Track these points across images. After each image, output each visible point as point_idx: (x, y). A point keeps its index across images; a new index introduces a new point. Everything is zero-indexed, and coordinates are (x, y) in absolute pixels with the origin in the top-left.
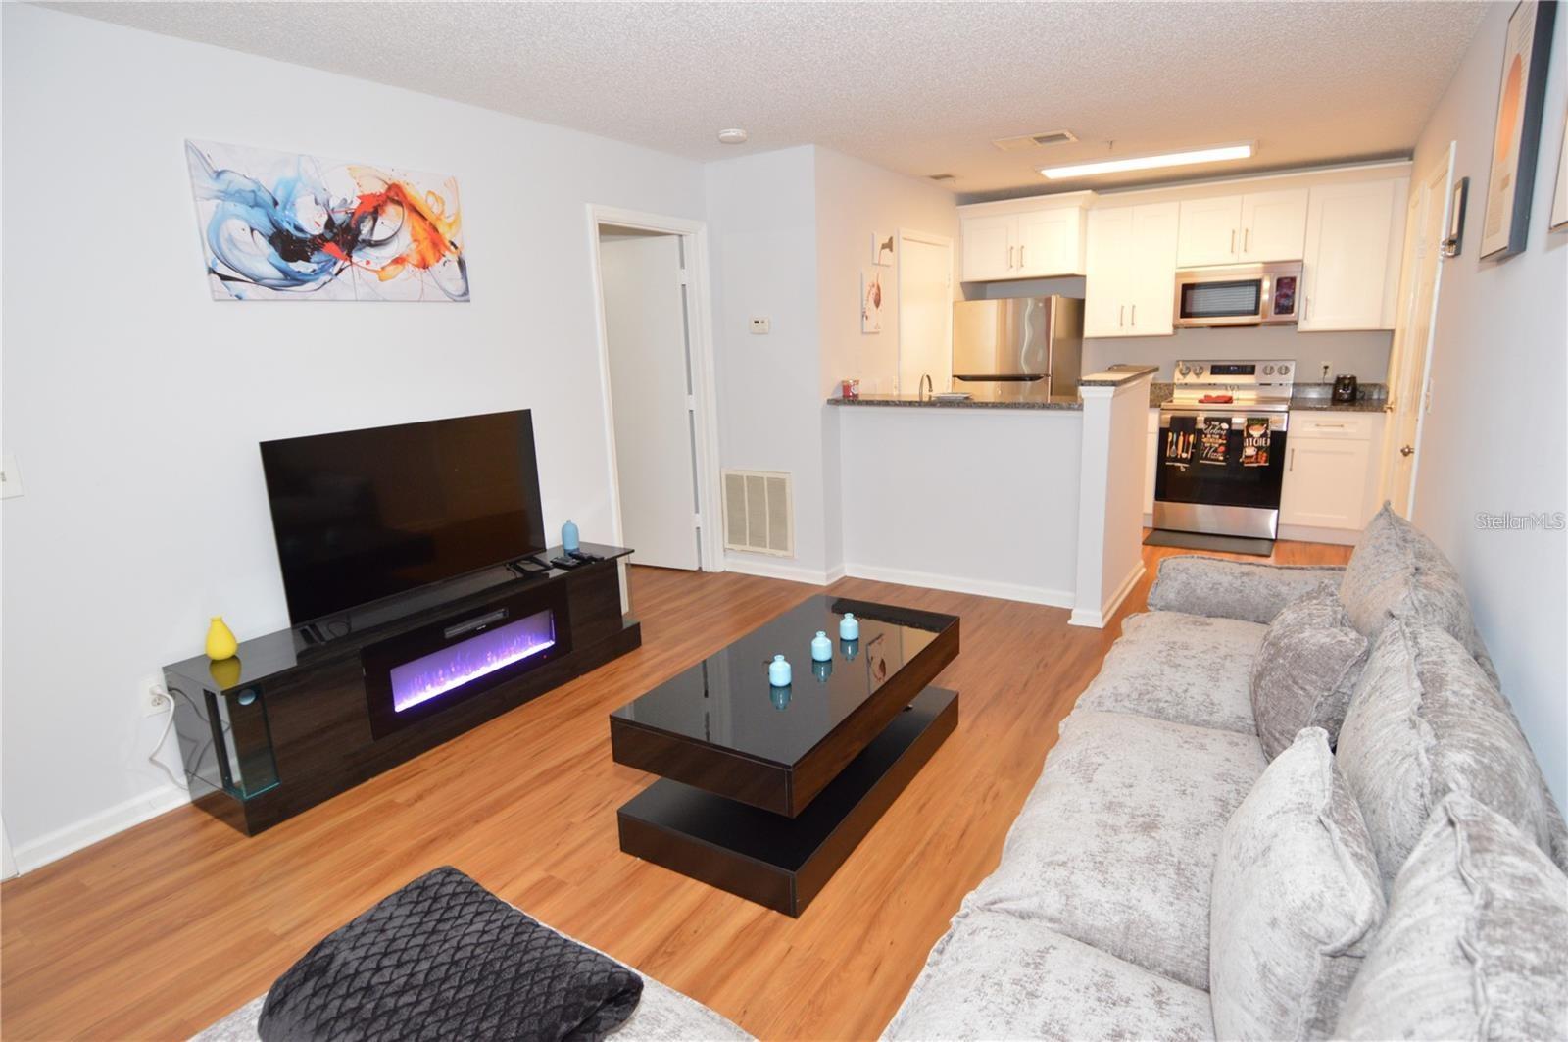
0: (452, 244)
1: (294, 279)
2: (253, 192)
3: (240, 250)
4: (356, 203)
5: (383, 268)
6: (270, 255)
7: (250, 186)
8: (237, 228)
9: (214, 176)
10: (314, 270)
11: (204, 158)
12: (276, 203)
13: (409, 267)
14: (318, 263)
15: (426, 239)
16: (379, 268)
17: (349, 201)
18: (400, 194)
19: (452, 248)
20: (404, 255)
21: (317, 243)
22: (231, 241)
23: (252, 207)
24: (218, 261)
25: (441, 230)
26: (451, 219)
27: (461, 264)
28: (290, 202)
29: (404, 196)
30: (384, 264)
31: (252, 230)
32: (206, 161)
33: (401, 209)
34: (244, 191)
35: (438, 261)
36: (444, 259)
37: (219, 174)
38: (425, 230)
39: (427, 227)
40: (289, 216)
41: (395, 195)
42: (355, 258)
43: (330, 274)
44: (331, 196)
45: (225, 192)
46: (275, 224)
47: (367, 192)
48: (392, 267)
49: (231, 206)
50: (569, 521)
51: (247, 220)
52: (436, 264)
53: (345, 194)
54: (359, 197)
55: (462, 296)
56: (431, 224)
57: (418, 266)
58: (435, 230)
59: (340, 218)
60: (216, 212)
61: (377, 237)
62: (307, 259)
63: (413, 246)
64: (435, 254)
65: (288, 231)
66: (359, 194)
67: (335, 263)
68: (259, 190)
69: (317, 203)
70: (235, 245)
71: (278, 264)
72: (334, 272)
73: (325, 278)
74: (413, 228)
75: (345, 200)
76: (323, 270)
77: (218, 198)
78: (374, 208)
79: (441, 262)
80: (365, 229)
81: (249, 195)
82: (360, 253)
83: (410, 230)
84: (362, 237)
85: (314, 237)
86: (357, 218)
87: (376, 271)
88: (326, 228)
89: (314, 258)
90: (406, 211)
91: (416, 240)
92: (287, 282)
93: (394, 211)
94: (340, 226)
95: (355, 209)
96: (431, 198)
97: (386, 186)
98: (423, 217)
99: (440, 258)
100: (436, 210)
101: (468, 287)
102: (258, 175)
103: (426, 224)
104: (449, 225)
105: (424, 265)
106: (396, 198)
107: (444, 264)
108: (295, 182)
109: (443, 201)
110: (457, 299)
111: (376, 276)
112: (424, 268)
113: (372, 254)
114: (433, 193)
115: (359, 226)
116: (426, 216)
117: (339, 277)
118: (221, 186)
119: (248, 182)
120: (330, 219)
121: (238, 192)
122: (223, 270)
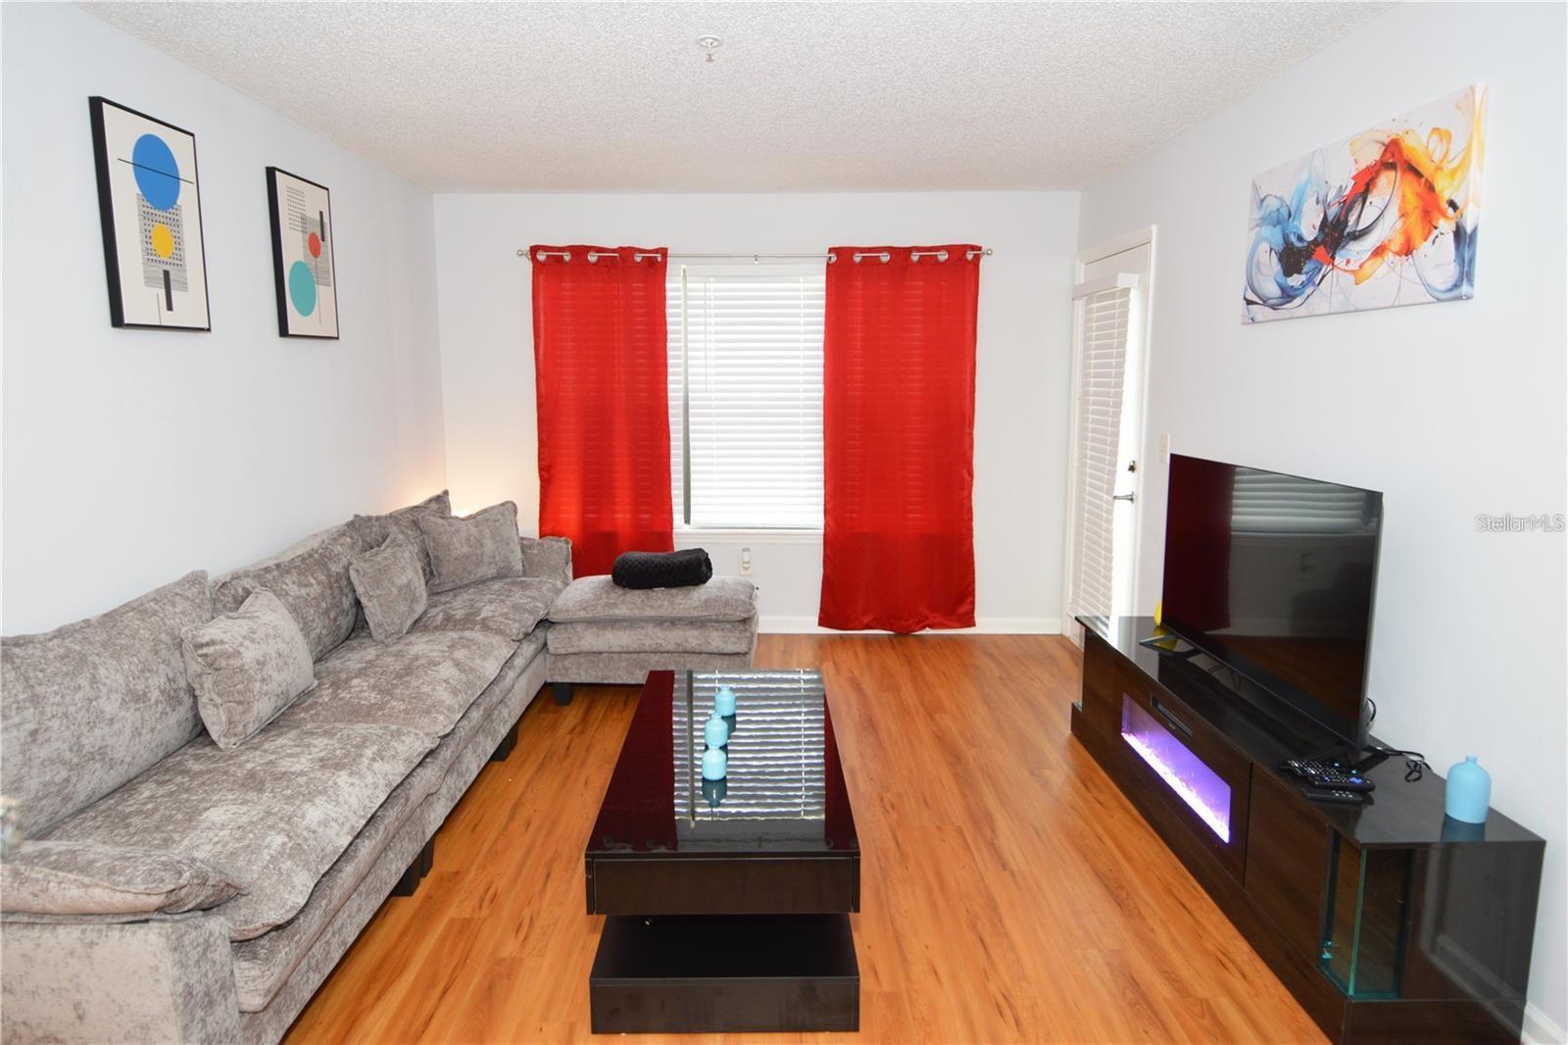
0: (1452, 204)
1: (1289, 296)
2: (1278, 210)
3: (1261, 272)
4: (1351, 184)
5: (1361, 266)
6: (1276, 274)
7: (1276, 204)
8: (1263, 251)
9: (1259, 204)
10: (1303, 282)
11: (1258, 190)
12: (1290, 215)
13: (1389, 256)
14: (1307, 273)
15: (1416, 207)
16: (1357, 267)
17: (1344, 189)
18: (1396, 153)
19: (1450, 211)
20: (1387, 242)
21: (1310, 250)
22: (1258, 265)
23: (1275, 226)
24: (1248, 287)
25: (1438, 187)
26: (1454, 164)
27: (1463, 238)
28: (1299, 210)
29: (1401, 152)
30: (1362, 261)
31: (1271, 250)
33: (1393, 173)
34: (1273, 212)
35: (1425, 240)
36: (1435, 232)
37: (1262, 201)
38: (1417, 194)
39: (1421, 190)
40: (1296, 227)
41: (1392, 156)
42: (1338, 260)
43: (1314, 284)
44: (1330, 188)
45: (1262, 218)
46: (1286, 240)
47: (1362, 166)
48: (1370, 262)
49: (1263, 231)
51: (1270, 242)
52: (1425, 243)
53: (1341, 179)
54: (1353, 178)
55: (1450, 290)
56: (1427, 180)
57: (1398, 253)
58: (1431, 188)
59: (1333, 212)
60: (1254, 241)
61: (1361, 227)
62: (1299, 272)
64: (1424, 228)
65: (1292, 243)
66: (1356, 172)
67: (1320, 270)
68: (1282, 207)
69: (1318, 203)
70: (1259, 268)
71: (1279, 280)
72: (1317, 283)
73: (1309, 290)
74: (1404, 196)
76: (1310, 281)
77: (1257, 225)
78: (1365, 185)
79: (1431, 238)
80: (1352, 219)
81: (1275, 215)
82: (1343, 252)
83: (1399, 201)
84: (1348, 230)
85: (1309, 243)
86: (1347, 206)
87: (1353, 272)
88: (1320, 230)
89: (1305, 269)
90: (1399, 175)
91: (1403, 215)
92: (1282, 300)
93: (1386, 180)
94: (1332, 222)
95: (1348, 196)
96: (1435, 138)
97: (1383, 148)
98: (1418, 174)
99: (1430, 233)
100: (1437, 157)
101: (1466, 273)
102: (1283, 191)
103: (1420, 184)
104: (1454, 171)
105: (1407, 250)
106: (1391, 161)
107: (1434, 242)
108: (1306, 184)
109: (1449, 135)
110: (1443, 296)
111: (1352, 276)
112: (1407, 254)
113: (1352, 246)
114: (1437, 129)
115: (1348, 214)
116: (1420, 170)
117: (1320, 287)
118: (1261, 214)
119: (1276, 200)
120: (1325, 216)
121: (1270, 214)
122: (1250, 295)
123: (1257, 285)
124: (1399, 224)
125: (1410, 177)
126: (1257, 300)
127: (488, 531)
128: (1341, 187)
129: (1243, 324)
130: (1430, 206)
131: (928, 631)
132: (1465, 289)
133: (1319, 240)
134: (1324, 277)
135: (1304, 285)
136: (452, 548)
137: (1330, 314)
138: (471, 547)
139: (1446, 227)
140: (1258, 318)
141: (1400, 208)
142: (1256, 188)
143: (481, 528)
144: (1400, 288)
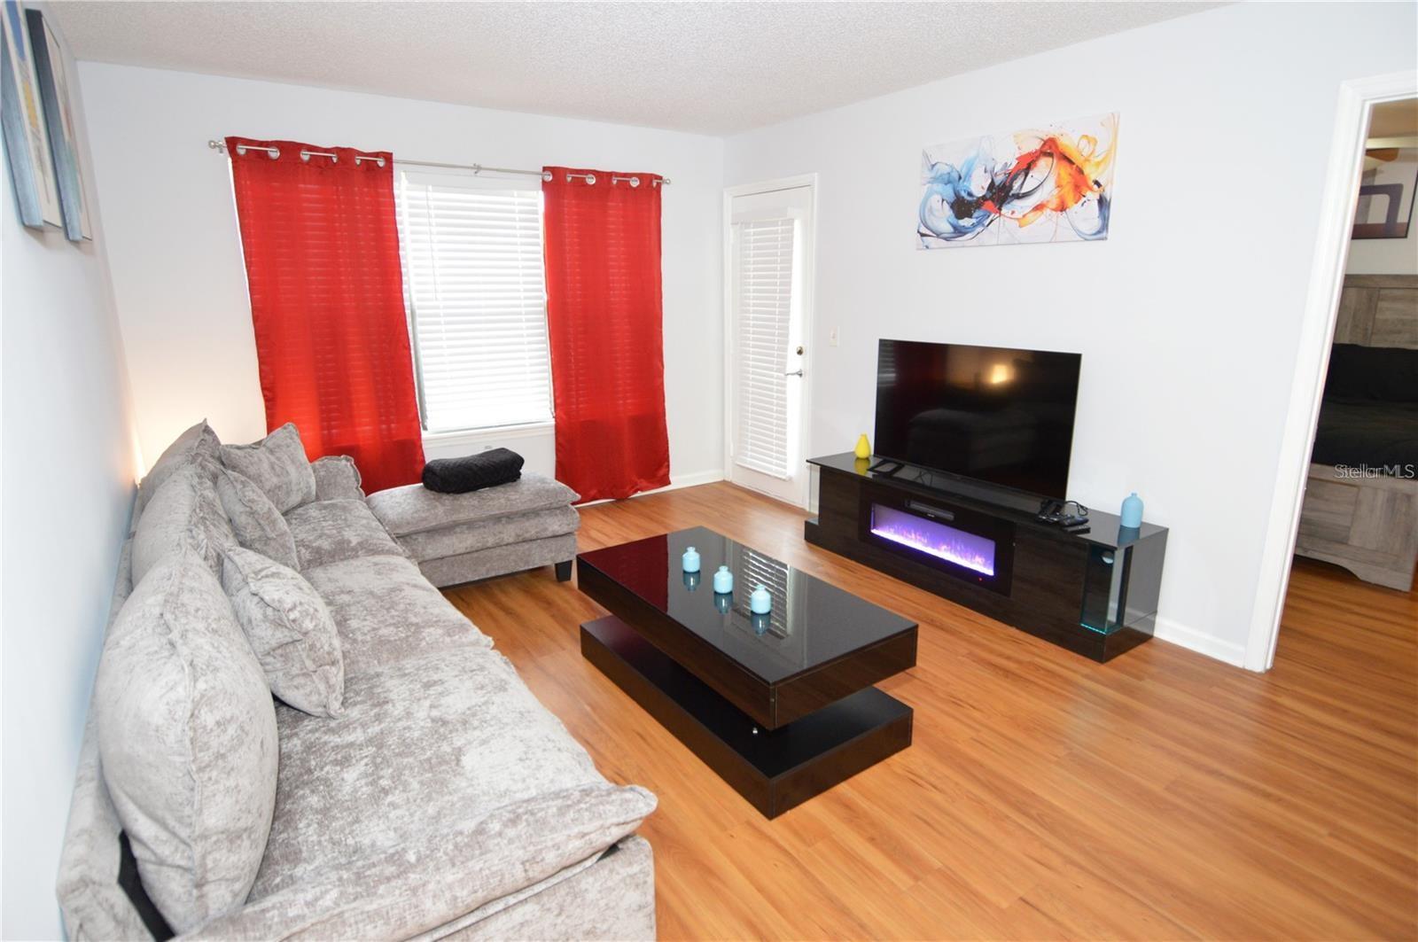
0: (1097, 183)
1: (960, 232)
2: (949, 173)
4: (1015, 163)
5: (1024, 216)
6: (948, 217)
7: (946, 169)
8: (935, 201)
9: (930, 168)
10: (973, 224)
11: (928, 157)
12: (960, 178)
13: (1047, 212)
14: (977, 218)
15: (1068, 182)
16: (1020, 216)
17: (1009, 165)
18: (1053, 147)
19: (1095, 187)
20: (1045, 202)
21: (979, 203)
22: (931, 210)
23: (946, 184)
24: (922, 225)
25: (1086, 171)
26: (1099, 159)
27: (1103, 203)
28: (969, 175)
29: (1057, 147)
30: (1025, 212)
31: (943, 200)
32: (929, 160)
33: (1051, 159)
34: (944, 174)
35: (1076, 203)
36: (1084, 199)
37: (933, 166)
39: (1073, 172)
40: (966, 187)
41: (1050, 149)
42: (1004, 211)
43: (984, 225)
44: (997, 164)
45: (934, 178)
46: (957, 194)
47: (1025, 152)
48: (1032, 214)
49: (935, 186)
50: (1133, 494)
51: (941, 194)
52: (1075, 205)
53: (1007, 158)
54: (1017, 159)
55: (1095, 234)
56: (1077, 166)
57: (1055, 210)
58: (1080, 171)
59: (998, 180)
60: (927, 193)
61: (1023, 191)
62: (970, 216)
64: (1075, 196)
65: (963, 197)
66: (1019, 156)
67: (989, 216)
68: (952, 171)
69: (986, 172)
70: (932, 212)
71: (952, 221)
72: (986, 224)
73: (979, 229)
74: (1059, 174)
76: (979, 223)
77: (929, 182)
78: (1027, 165)
79: (1081, 202)
80: (1016, 185)
81: (946, 177)
82: (1009, 206)
83: (1055, 177)
84: (1012, 192)
85: (979, 198)
86: (1012, 177)
87: (1018, 219)
88: (988, 189)
89: (975, 215)
90: (1055, 161)
91: (1058, 186)
92: (954, 235)
93: (1044, 164)
94: (998, 186)
95: (1013, 170)
96: (1084, 141)
97: (1042, 143)
98: (1071, 162)
99: (1080, 199)
100: (1086, 152)
101: (1105, 227)
102: (953, 160)
103: (1072, 168)
104: (1098, 164)
105: (1062, 208)
106: (1048, 151)
107: (1083, 205)
108: (975, 158)
109: (1096, 142)
110: (1088, 237)
111: (1016, 222)
112: (1061, 211)
113: (1016, 203)
114: (1086, 136)
115: (1012, 182)
116: (1073, 160)
117: (989, 227)
118: (933, 175)
119: (946, 167)
120: (993, 181)
121: (941, 176)
122: (924, 230)
123: (930, 224)
124: (1056, 192)
125: (1065, 164)
126: (931, 233)
127: (286, 456)
128: (1006, 163)
129: (918, 249)
130: (1080, 183)
131: (639, 494)
132: (1104, 234)
133: (988, 197)
134: (992, 221)
135: (974, 226)
136: (263, 479)
137: (998, 245)
138: (278, 476)
139: (1092, 197)
140: (931, 246)
141: (1056, 182)
142: (926, 156)
143: (278, 455)
144: (1056, 231)
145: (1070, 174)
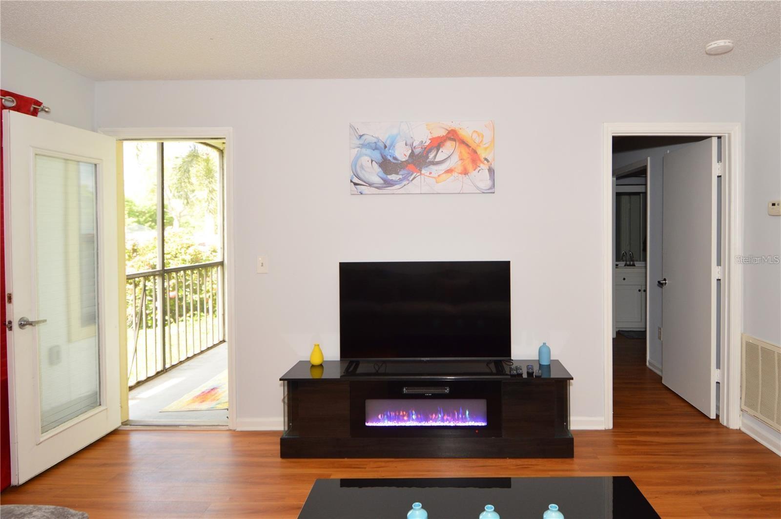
0: (486, 159)
2: (375, 143)
3: (365, 171)
4: (428, 142)
5: (439, 176)
6: (378, 173)
7: (375, 140)
8: (365, 160)
9: (358, 137)
10: (400, 178)
11: (355, 130)
12: (385, 147)
13: (455, 174)
15: (468, 158)
16: (436, 176)
17: (424, 142)
18: (455, 135)
19: (485, 162)
20: (453, 168)
22: (362, 167)
23: (374, 150)
24: (354, 176)
25: (479, 152)
26: (486, 145)
27: (491, 171)
28: (392, 145)
29: (457, 135)
30: (439, 173)
31: (372, 161)
32: (356, 132)
33: (454, 143)
34: (371, 143)
35: (475, 170)
36: (479, 169)
37: (361, 136)
39: (470, 152)
40: (391, 153)
41: (453, 136)
42: (423, 172)
43: (408, 180)
44: (415, 140)
45: (362, 144)
46: (384, 158)
47: (435, 135)
48: (444, 175)
49: (364, 151)
50: (544, 344)
51: (370, 157)
52: (474, 172)
53: (422, 136)
54: (430, 139)
55: (488, 189)
56: (473, 149)
57: (461, 173)
58: (475, 152)
59: (417, 151)
60: (357, 154)
61: (437, 160)
62: (397, 173)
63: (460, 162)
64: (473, 166)
66: (431, 137)
68: (378, 141)
69: (406, 145)
70: (363, 169)
71: (381, 176)
72: (410, 180)
73: (405, 182)
74: (461, 152)
75: (422, 141)
76: (405, 178)
77: (359, 147)
78: (437, 143)
79: (477, 170)
80: (431, 156)
82: (427, 169)
83: (458, 154)
86: (427, 150)
87: (434, 178)
89: (401, 173)
90: (457, 144)
91: (461, 159)
92: (385, 185)
93: (450, 144)
95: (427, 146)
96: (475, 134)
97: (447, 132)
98: (467, 145)
99: (476, 168)
100: (477, 141)
101: (493, 186)
102: (379, 132)
103: (469, 150)
104: (486, 149)
105: (465, 172)
106: (452, 137)
107: (478, 172)
109: (483, 136)
110: (485, 191)
111: (434, 180)
112: (465, 174)
113: (433, 168)
114: (477, 132)
115: (428, 155)
116: (470, 145)
117: (413, 181)
118: (361, 142)
119: (373, 138)
120: (412, 152)
121: (369, 144)
122: (356, 180)
123: (361, 175)
125: (464, 146)
126: (365, 184)
129: (352, 194)
130: (475, 158)
132: (494, 190)
135: (401, 180)
137: (421, 194)
139: (484, 167)
141: (459, 157)
144: (462, 187)
145: (468, 153)
